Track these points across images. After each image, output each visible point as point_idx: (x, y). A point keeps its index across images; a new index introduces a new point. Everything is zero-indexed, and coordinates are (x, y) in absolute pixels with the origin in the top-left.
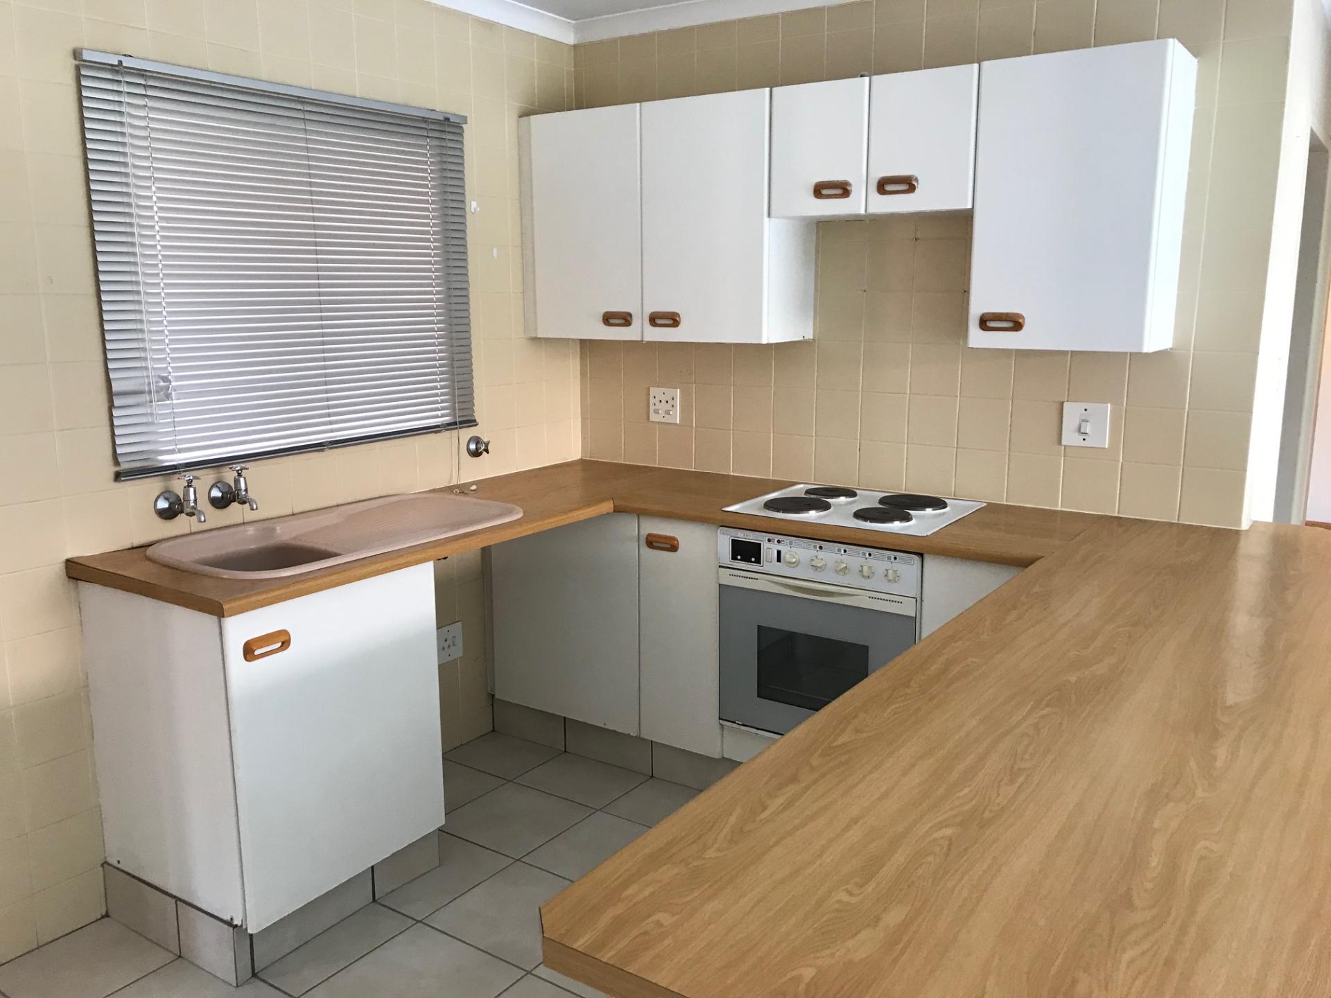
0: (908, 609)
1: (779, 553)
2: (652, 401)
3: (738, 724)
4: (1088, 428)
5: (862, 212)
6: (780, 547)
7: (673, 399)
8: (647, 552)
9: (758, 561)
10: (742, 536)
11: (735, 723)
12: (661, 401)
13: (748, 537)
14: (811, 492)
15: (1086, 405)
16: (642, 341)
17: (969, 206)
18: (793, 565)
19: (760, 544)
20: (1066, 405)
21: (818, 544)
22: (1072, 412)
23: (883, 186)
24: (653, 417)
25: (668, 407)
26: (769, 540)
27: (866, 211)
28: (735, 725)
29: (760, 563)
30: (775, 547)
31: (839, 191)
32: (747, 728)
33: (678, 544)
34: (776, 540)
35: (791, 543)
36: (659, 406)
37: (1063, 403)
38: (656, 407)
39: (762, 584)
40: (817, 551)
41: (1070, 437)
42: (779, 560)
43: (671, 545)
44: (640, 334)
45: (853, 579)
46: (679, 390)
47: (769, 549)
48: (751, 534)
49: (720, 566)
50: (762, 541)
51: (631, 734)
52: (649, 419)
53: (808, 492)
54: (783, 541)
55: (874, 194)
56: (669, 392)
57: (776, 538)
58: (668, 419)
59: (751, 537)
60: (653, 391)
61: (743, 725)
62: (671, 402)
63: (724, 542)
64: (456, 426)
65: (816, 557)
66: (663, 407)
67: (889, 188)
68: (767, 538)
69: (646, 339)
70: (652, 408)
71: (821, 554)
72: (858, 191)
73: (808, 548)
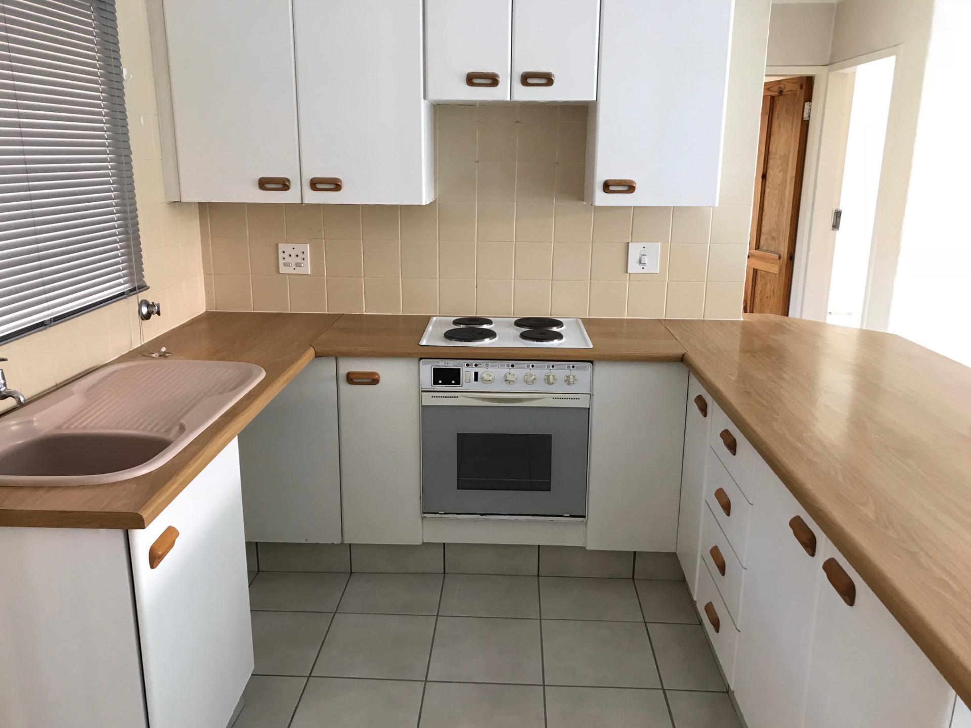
0: (583, 403)
1: (476, 374)
2: (281, 255)
3: (440, 514)
4: (646, 260)
5: (508, 99)
6: (476, 369)
7: (303, 253)
8: (345, 387)
9: (458, 382)
10: (442, 364)
11: (438, 513)
12: (290, 256)
13: (449, 365)
14: (458, 322)
15: (643, 244)
16: (302, 203)
17: (595, 99)
18: (490, 382)
19: (459, 369)
20: (630, 244)
21: (511, 363)
22: (635, 250)
23: (526, 79)
24: (283, 270)
25: (299, 260)
26: (468, 365)
27: (511, 99)
28: (437, 515)
29: (459, 384)
30: (473, 370)
31: (488, 81)
32: (449, 515)
33: (379, 377)
34: (474, 364)
35: (487, 365)
36: (288, 260)
37: (628, 243)
38: (287, 261)
39: (461, 400)
40: (510, 369)
41: (633, 267)
42: (476, 379)
43: (373, 380)
44: (300, 197)
45: (541, 387)
46: (308, 245)
47: (467, 373)
48: (451, 362)
49: (422, 391)
50: (460, 366)
51: (335, 543)
52: (279, 272)
53: (455, 323)
54: (480, 364)
55: (518, 85)
56: (299, 248)
57: (474, 362)
58: (299, 271)
59: (451, 364)
60: (282, 247)
61: (445, 514)
62: (301, 256)
63: (426, 371)
64: (135, 292)
65: (510, 373)
66: (293, 260)
67: (530, 81)
68: (465, 364)
69: (306, 201)
70: (281, 262)
71: (513, 371)
72: (504, 81)
73: (503, 367)
